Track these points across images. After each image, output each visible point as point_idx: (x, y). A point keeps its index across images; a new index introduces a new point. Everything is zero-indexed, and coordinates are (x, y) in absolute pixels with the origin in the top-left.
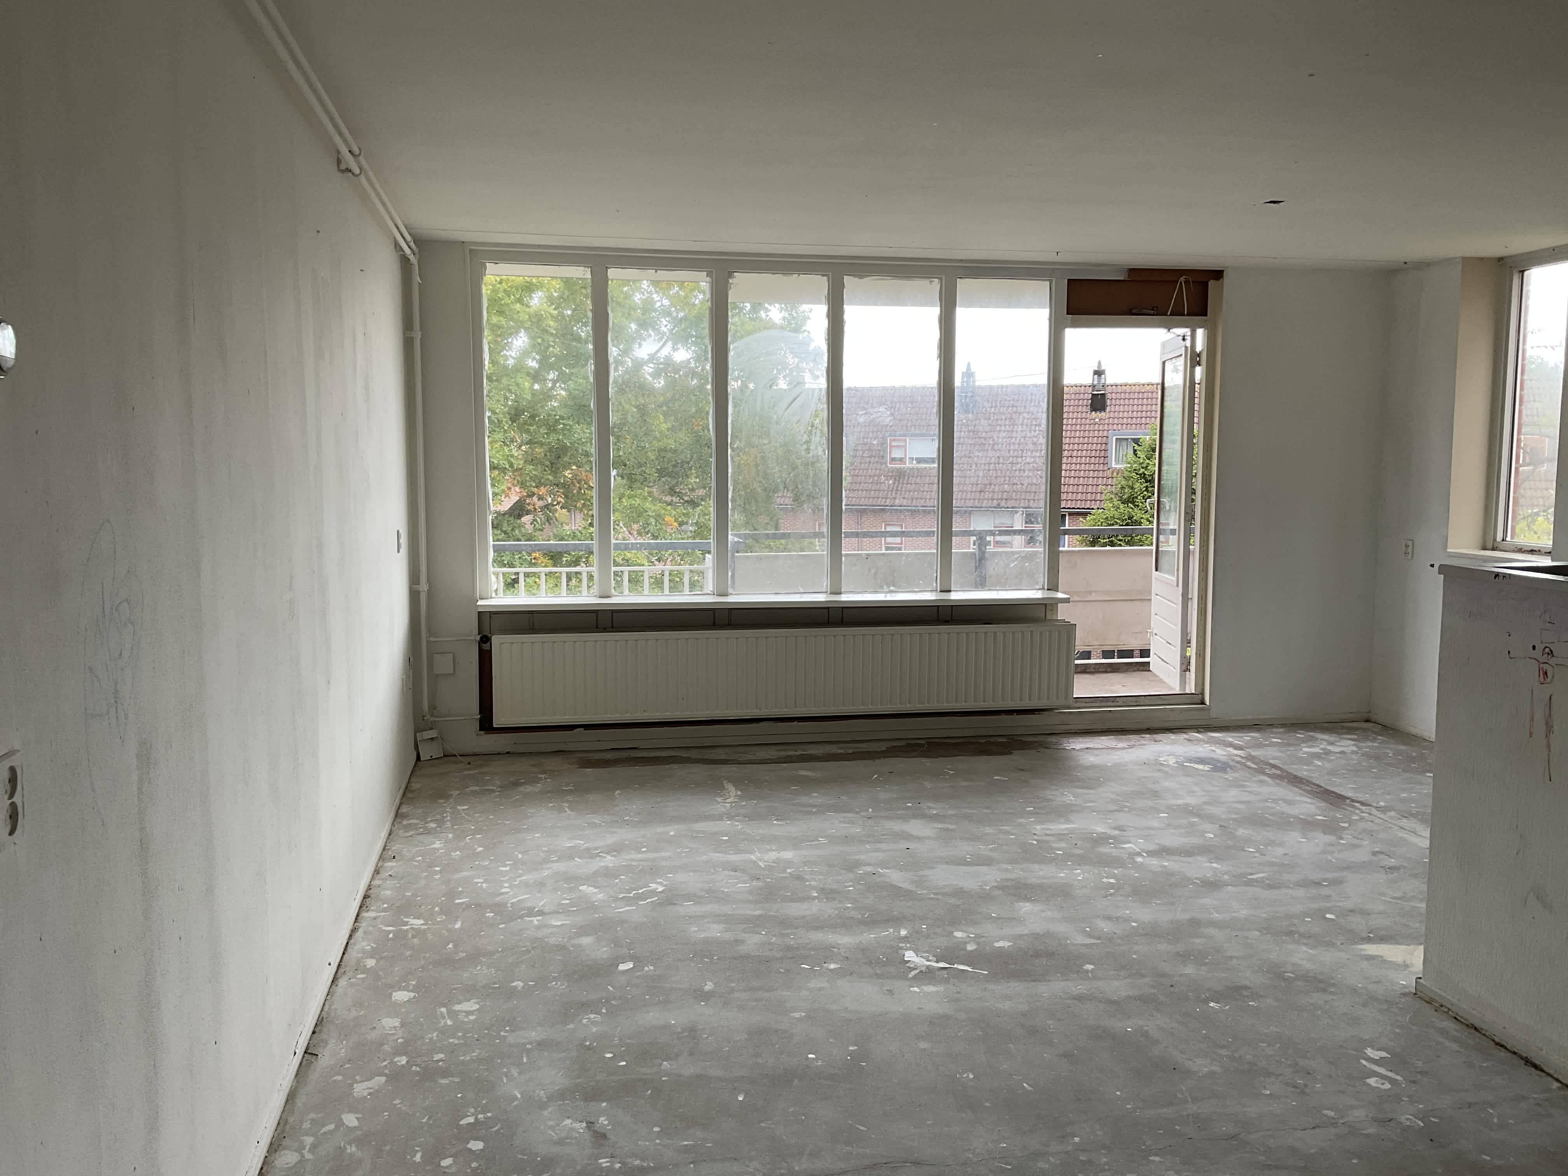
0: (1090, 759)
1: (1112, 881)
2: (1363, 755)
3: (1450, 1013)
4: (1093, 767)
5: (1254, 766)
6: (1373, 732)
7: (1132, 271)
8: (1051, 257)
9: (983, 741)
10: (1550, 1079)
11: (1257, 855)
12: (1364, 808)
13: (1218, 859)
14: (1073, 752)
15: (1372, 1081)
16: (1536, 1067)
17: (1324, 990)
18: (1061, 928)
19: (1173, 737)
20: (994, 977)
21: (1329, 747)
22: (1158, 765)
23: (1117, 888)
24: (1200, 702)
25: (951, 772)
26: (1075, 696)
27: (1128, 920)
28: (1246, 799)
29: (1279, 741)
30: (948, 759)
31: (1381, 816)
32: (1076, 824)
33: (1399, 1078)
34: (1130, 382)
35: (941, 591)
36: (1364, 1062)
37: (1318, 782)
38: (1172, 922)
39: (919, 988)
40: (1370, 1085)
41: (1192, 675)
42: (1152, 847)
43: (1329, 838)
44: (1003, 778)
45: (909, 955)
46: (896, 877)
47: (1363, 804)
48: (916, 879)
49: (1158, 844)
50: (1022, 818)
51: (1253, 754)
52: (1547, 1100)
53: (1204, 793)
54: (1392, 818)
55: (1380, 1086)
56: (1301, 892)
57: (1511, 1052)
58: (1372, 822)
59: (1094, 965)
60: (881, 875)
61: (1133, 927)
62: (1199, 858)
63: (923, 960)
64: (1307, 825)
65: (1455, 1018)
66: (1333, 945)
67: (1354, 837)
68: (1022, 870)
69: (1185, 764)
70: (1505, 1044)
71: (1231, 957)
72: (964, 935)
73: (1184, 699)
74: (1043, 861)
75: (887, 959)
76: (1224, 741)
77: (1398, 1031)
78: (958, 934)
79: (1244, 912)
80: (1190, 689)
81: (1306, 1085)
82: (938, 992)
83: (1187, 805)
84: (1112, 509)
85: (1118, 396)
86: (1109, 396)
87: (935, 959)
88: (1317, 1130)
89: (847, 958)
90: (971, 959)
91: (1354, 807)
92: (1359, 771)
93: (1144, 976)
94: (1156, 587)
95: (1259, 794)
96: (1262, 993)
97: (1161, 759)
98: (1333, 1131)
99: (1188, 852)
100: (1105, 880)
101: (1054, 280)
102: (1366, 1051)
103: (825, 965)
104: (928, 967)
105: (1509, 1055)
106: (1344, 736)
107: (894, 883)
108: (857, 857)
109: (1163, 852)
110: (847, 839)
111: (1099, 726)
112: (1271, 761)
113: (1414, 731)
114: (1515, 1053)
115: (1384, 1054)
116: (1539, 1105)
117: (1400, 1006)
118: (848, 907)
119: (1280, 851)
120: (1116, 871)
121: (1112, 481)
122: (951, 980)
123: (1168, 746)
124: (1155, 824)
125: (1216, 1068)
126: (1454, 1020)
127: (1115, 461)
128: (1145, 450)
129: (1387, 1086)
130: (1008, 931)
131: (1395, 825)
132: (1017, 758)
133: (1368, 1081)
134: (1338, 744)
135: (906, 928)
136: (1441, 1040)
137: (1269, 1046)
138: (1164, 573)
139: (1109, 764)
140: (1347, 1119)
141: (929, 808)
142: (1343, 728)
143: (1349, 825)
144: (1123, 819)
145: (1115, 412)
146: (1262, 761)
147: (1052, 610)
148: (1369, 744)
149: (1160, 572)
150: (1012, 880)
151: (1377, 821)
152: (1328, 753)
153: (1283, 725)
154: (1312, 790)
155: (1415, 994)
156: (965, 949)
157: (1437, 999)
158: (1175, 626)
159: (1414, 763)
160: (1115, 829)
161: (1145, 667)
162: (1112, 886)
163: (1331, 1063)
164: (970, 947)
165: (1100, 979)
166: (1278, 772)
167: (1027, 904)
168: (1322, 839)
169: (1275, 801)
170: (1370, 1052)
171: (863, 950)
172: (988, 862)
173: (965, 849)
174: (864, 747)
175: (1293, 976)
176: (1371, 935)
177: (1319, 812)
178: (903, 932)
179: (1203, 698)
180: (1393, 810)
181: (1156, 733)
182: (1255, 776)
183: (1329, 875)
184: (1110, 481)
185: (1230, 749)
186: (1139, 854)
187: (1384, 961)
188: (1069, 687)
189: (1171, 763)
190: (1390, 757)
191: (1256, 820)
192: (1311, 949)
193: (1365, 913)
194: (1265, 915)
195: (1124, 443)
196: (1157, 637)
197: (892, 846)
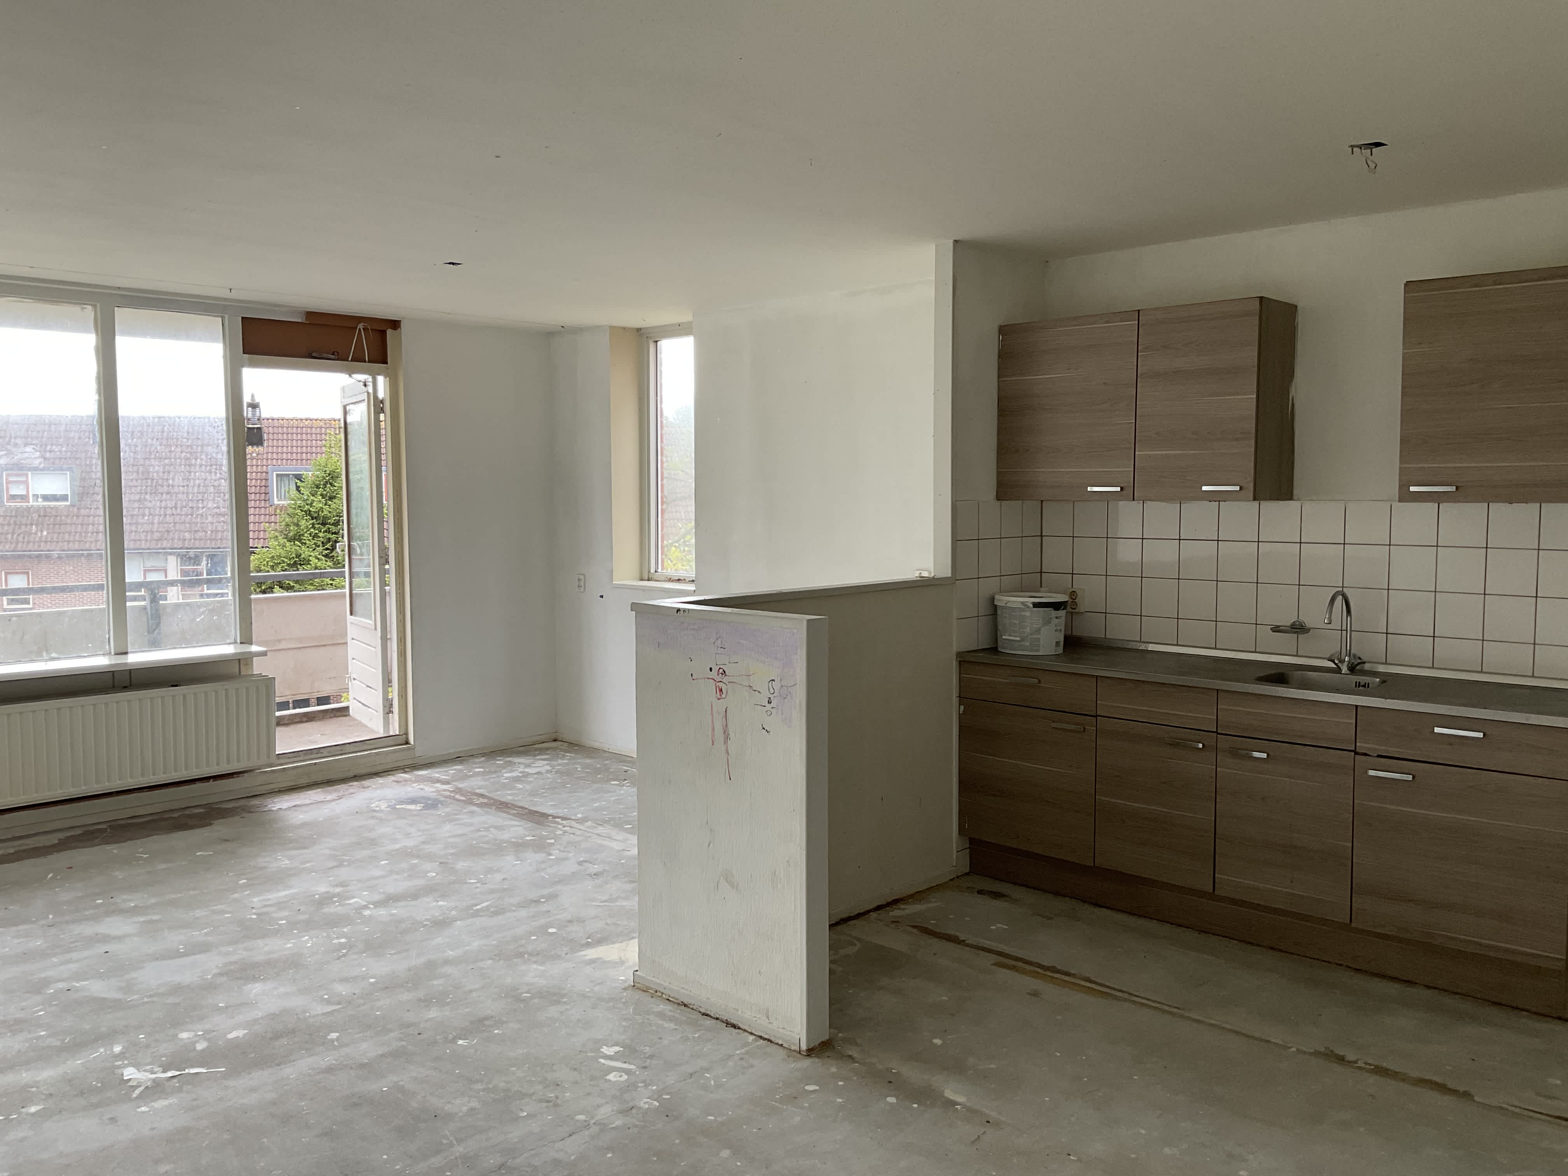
0: (300, 817)
1: (343, 940)
2: (556, 772)
3: (664, 996)
4: (304, 825)
5: (464, 798)
6: (562, 750)
7: (310, 314)
8: (224, 293)
9: (176, 815)
10: (746, 1034)
11: (478, 885)
12: (564, 822)
13: (443, 896)
14: (281, 813)
15: (612, 1077)
16: (734, 1026)
17: (558, 1002)
18: (298, 1002)
19: (381, 781)
20: (234, 1072)
21: (526, 770)
22: (371, 812)
23: (350, 946)
24: (404, 742)
25: (145, 856)
26: (277, 753)
27: (364, 978)
28: (460, 832)
29: (482, 770)
30: (138, 842)
31: (581, 827)
32: (295, 888)
33: (632, 1067)
34: (287, 417)
35: (116, 654)
36: (602, 1061)
37: (521, 804)
38: (409, 970)
39: (148, 1107)
40: (610, 1080)
41: (395, 717)
42: (377, 897)
43: (541, 856)
44: (206, 853)
45: (130, 1073)
46: (97, 988)
47: (564, 819)
48: (123, 984)
49: (383, 893)
50: (236, 893)
51: (460, 786)
52: (747, 1053)
53: (420, 833)
54: (588, 827)
55: (619, 1079)
56: (523, 913)
57: (714, 1018)
58: (574, 834)
59: (337, 1032)
60: (77, 990)
61: (372, 984)
62: (426, 899)
63: (147, 1074)
64: (519, 846)
65: (668, 1000)
66: (559, 957)
67: (560, 851)
68: (245, 949)
69: (397, 807)
70: (709, 1013)
71: (471, 991)
72: (191, 1034)
73: (389, 741)
74: (265, 935)
75: (102, 1083)
76: (431, 778)
77: (624, 1024)
78: (184, 1035)
79: (476, 944)
80: (394, 731)
81: (557, 1097)
82: (171, 1104)
83: (405, 847)
84: (278, 547)
85: (276, 430)
86: (265, 430)
87: (161, 1069)
88: (573, 1137)
89: (51, 1095)
90: (204, 1059)
91: (558, 823)
92: (555, 788)
93: (391, 1031)
94: (352, 632)
95: (471, 825)
96: (505, 1019)
97: (372, 806)
98: (587, 1132)
99: (414, 895)
100: (336, 941)
101: (227, 316)
102: (602, 1050)
103: (23, 1110)
104: (154, 1080)
105: (714, 1021)
106: (538, 757)
107: (96, 995)
108: (43, 975)
109: (390, 900)
110: (26, 956)
111: (304, 781)
112: (477, 791)
113: (596, 745)
114: (717, 1019)
115: (617, 1049)
116: (742, 1059)
117: (624, 1000)
118: (42, 1036)
119: (498, 877)
120: (345, 930)
121: (276, 519)
122: (184, 1088)
123: (378, 791)
124: (377, 873)
125: (474, 1104)
126: (667, 1001)
127: (277, 497)
128: (309, 486)
129: (625, 1077)
130: (240, 1018)
131: (593, 833)
132: (219, 828)
133: (608, 1077)
134: (534, 765)
135: (118, 1043)
136: (661, 1022)
137: (518, 1069)
138: (360, 617)
139: (321, 819)
140: (596, 1118)
141: (125, 901)
142: (536, 750)
143: (555, 841)
144: (344, 873)
145: (273, 447)
146: (469, 792)
147: (247, 665)
148: (560, 761)
149: (356, 616)
150: (236, 963)
151: (578, 832)
152: (527, 775)
153: (483, 755)
154: (518, 813)
155: (634, 986)
156: (195, 1049)
157: (653, 986)
158: (375, 669)
159: (600, 774)
160: (337, 886)
161: (343, 712)
162: (342, 946)
163: (575, 1069)
164: (200, 1047)
165: (347, 1045)
166: (486, 801)
167: (257, 985)
168: (533, 857)
169: (487, 829)
170: (605, 1050)
171: (70, 1081)
172: (204, 948)
173: (175, 939)
174: (30, 843)
175: (530, 995)
176: (589, 940)
177: (527, 833)
178: (117, 1049)
179: (407, 739)
180: (589, 820)
181: (365, 779)
182: (466, 809)
183: (545, 892)
184: (273, 519)
185: (438, 785)
186: (365, 907)
187: (605, 962)
188: (271, 743)
189: (383, 807)
190: (579, 771)
191: (472, 851)
192: (541, 965)
193: (581, 921)
194: (495, 942)
195: (285, 479)
196: (356, 681)
197: (86, 953)
